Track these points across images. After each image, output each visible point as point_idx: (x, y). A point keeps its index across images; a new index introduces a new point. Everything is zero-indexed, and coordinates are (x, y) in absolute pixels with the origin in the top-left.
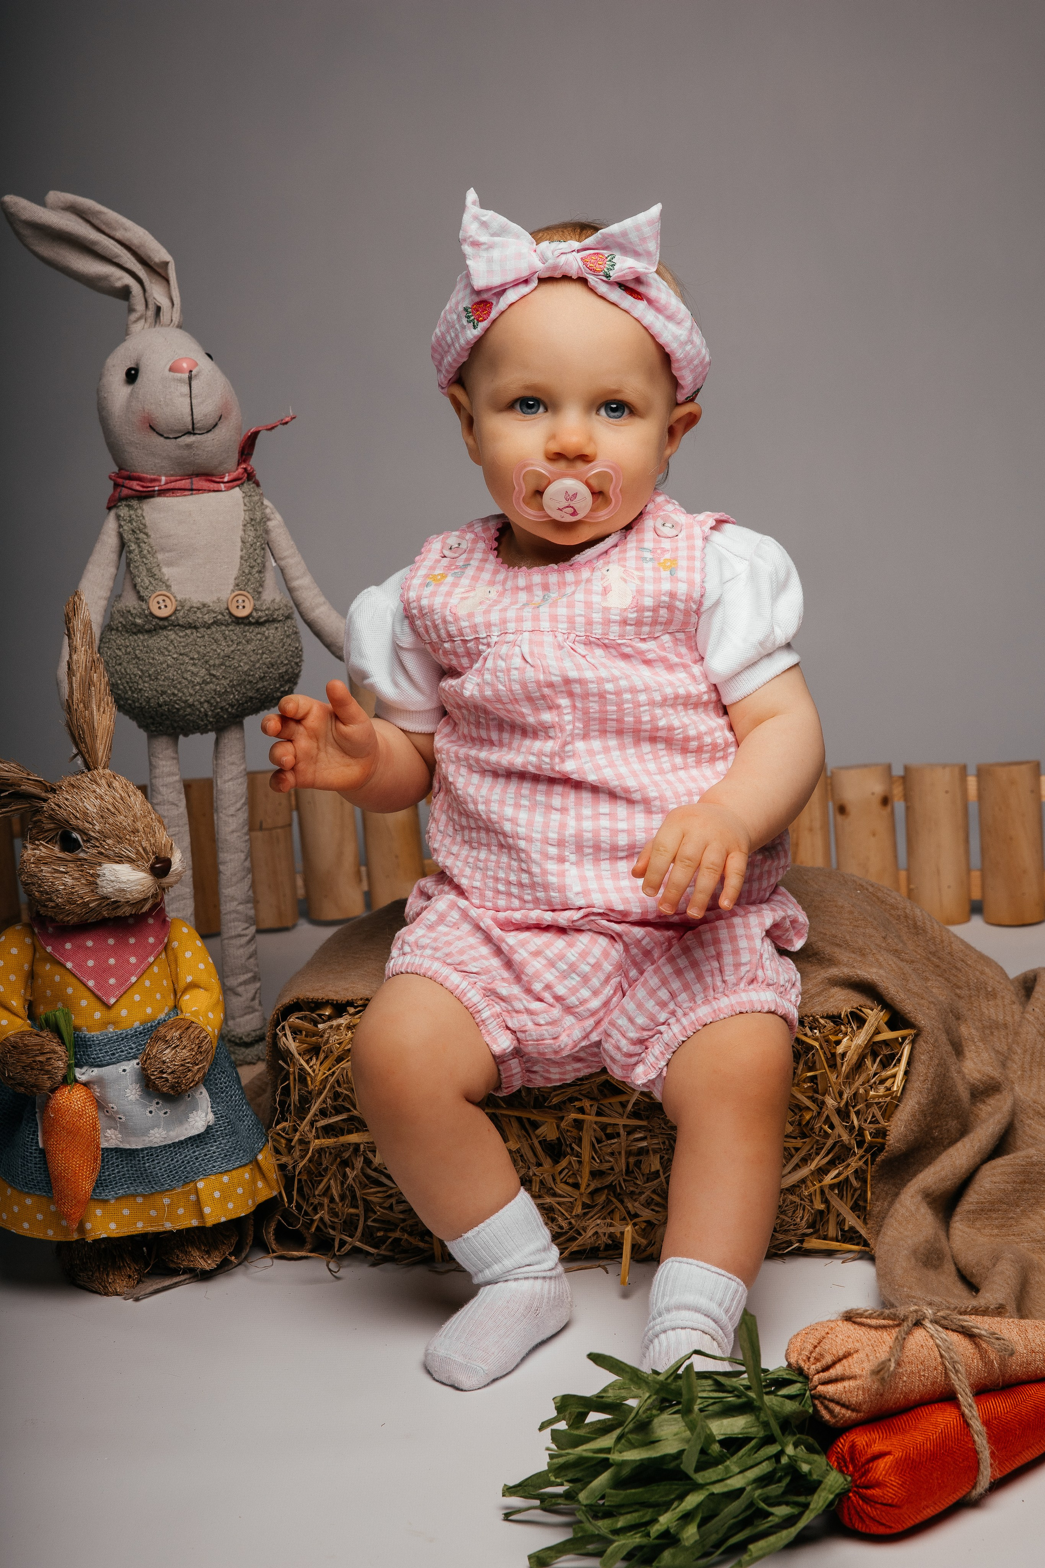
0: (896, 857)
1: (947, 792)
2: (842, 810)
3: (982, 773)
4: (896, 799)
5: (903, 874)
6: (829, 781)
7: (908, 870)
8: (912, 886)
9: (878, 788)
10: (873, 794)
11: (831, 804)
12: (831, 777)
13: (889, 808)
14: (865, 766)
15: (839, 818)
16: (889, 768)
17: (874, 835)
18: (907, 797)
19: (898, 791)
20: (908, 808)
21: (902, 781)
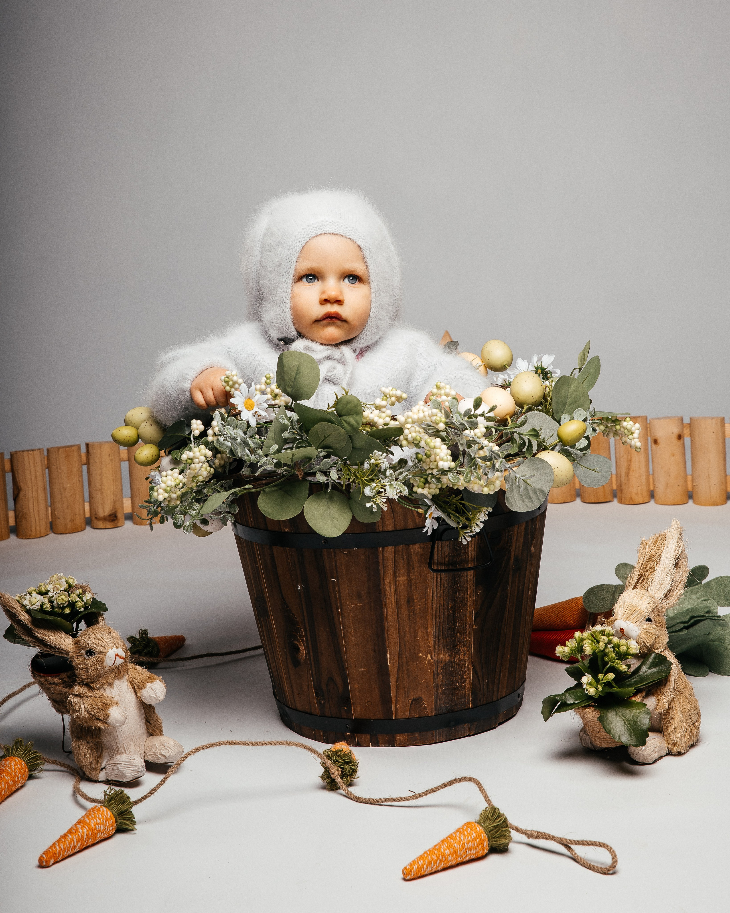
0: (685, 468)
1: (714, 432)
2: (656, 442)
4: (685, 436)
5: (689, 478)
6: (648, 426)
7: (692, 475)
8: (694, 484)
9: (676, 430)
10: (673, 433)
11: (649, 438)
12: (649, 424)
13: (681, 441)
14: (669, 418)
15: (654, 446)
16: (682, 419)
17: (673, 456)
18: (691, 435)
19: (687, 431)
20: (692, 441)
21: (689, 426)
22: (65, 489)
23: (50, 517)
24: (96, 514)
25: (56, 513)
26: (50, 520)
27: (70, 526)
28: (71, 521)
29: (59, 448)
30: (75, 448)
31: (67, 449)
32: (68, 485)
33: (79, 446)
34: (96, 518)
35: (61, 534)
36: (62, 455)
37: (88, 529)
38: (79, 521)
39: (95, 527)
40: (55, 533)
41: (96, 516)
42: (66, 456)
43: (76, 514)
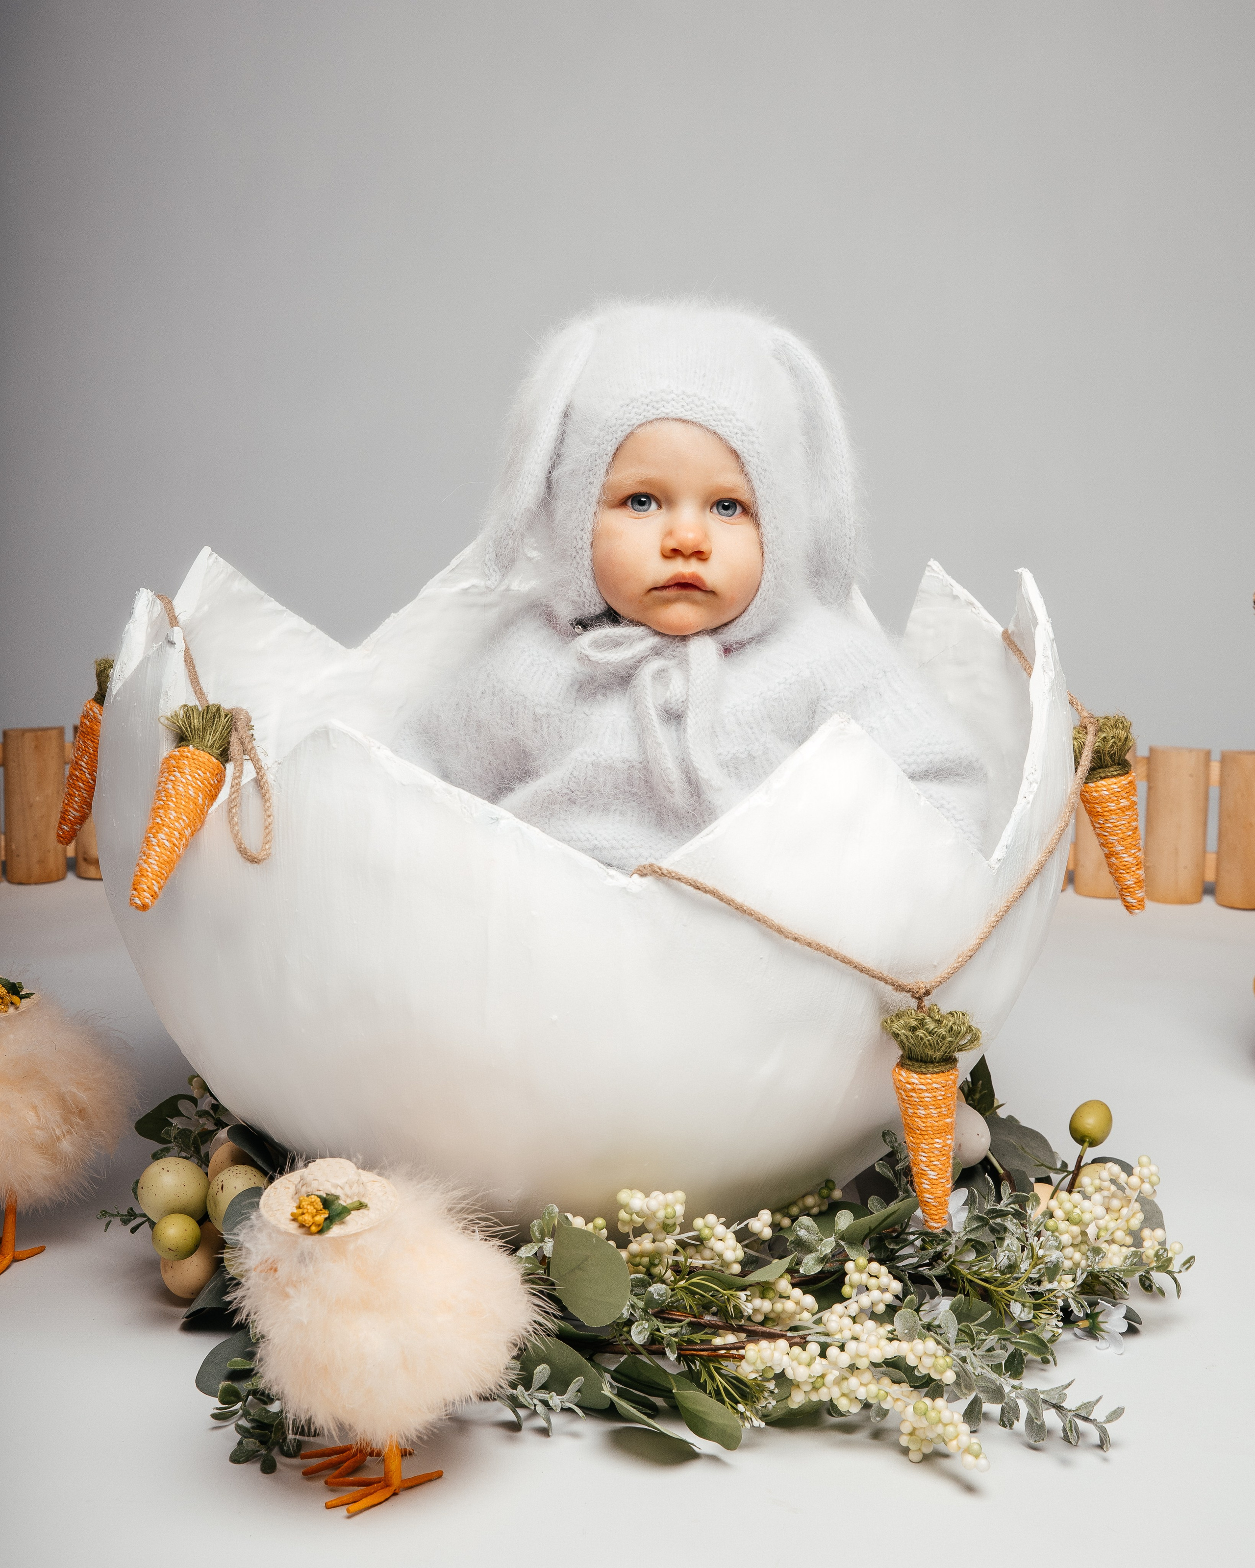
1: (1191, 775)
3: (1226, 759)
18: (1149, 778)
19: (1141, 771)
20: (1150, 788)
21: (1145, 761)
22: (31, 806)
23: (3, 853)
24: (85, 853)
25: (13, 846)
26: (3, 858)
27: (36, 870)
28: (39, 862)
29: (24, 732)
30: (54, 733)
31: (39, 733)
32: (38, 799)
33: (61, 731)
34: (85, 860)
35: (21, 883)
36: (28, 742)
37: (71, 877)
38: (55, 862)
39: (83, 875)
40: (10, 882)
41: (86, 856)
42: (36, 747)
43: (49, 851)
